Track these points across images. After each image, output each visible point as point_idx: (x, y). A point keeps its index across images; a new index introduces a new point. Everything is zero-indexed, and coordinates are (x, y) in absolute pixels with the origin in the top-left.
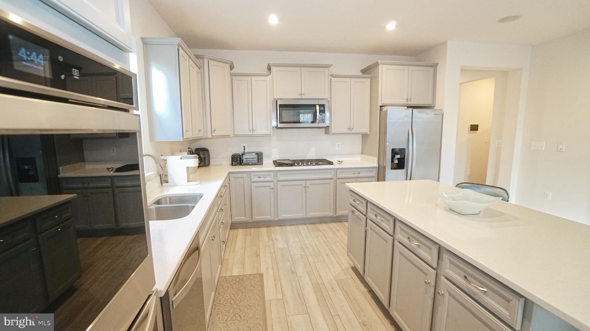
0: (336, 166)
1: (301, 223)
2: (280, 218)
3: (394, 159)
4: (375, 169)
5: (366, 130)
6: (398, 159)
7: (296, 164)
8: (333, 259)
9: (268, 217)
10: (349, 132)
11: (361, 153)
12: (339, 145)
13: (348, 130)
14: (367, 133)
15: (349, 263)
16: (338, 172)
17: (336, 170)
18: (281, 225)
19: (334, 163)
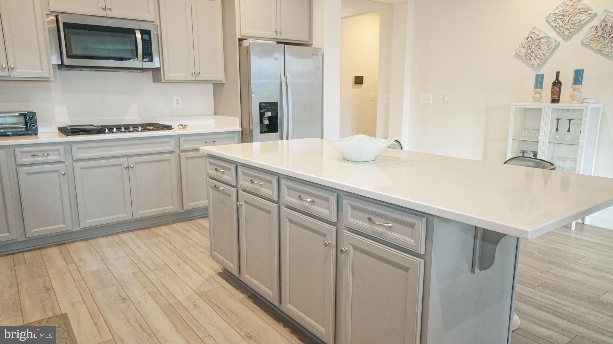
0: (176, 131)
1: (123, 230)
2: (83, 225)
3: (263, 119)
4: (237, 135)
5: (220, 76)
6: (269, 118)
7: (106, 129)
8: (188, 268)
9: (60, 227)
11: (214, 114)
12: (177, 100)
13: (192, 76)
14: (222, 81)
15: (214, 270)
16: (181, 141)
17: (178, 139)
18: (88, 239)
19: (173, 127)
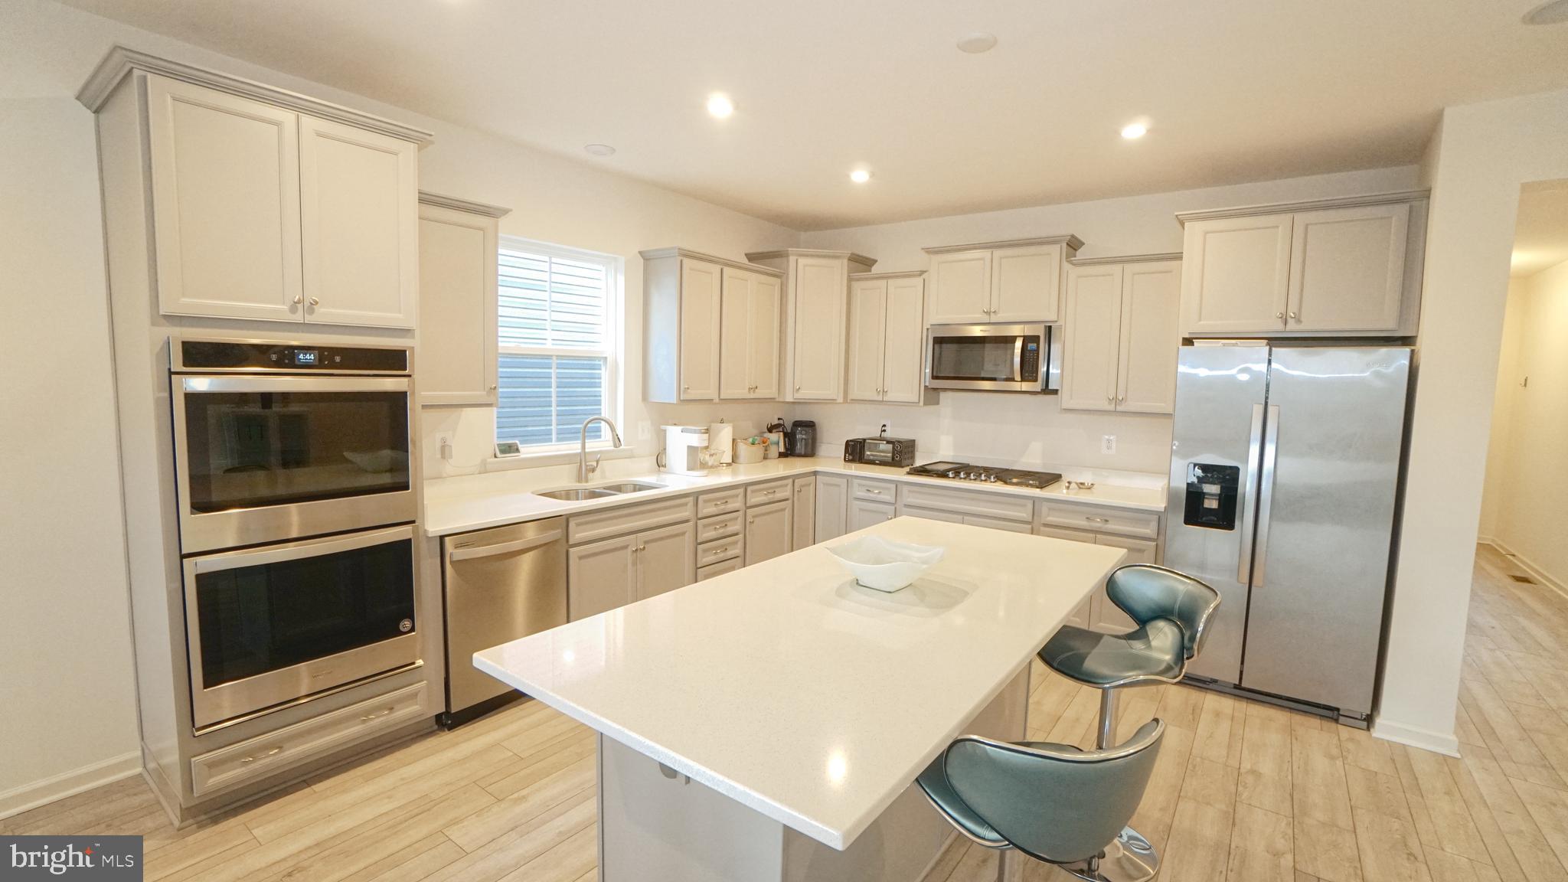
0: (1057, 492)
3: (1203, 496)
4: (1153, 517)
5: (1167, 407)
7: (951, 473)
10: (1112, 407)
12: (1109, 441)
13: (1110, 404)
14: (1171, 414)
16: (1044, 509)
